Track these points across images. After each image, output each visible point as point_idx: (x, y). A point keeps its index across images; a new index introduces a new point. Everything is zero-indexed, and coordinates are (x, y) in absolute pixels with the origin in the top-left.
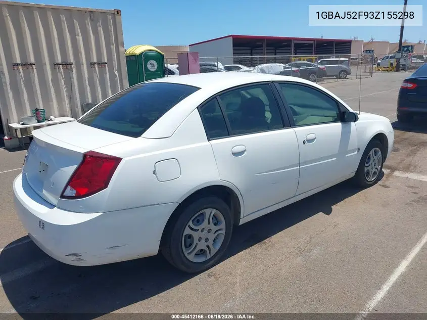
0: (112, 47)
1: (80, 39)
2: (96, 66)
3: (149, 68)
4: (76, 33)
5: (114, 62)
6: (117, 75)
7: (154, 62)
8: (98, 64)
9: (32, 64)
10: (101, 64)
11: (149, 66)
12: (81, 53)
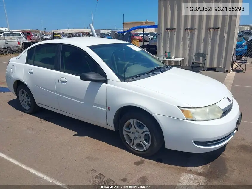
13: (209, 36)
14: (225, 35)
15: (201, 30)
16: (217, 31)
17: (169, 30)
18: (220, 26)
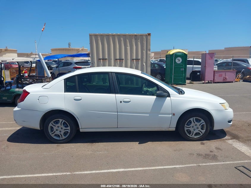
0: (144, 51)
1: (129, 48)
2: (135, 60)
3: (177, 62)
4: (127, 45)
5: (144, 59)
6: (145, 65)
7: (180, 58)
8: (135, 59)
9: (106, 59)
10: (137, 60)
11: (177, 61)
12: (128, 54)
13: (133, 65)
14: (144, 64)
15: (127, 60)
16: (139, 61)
17: (101, 60)
18: (140, 58)
